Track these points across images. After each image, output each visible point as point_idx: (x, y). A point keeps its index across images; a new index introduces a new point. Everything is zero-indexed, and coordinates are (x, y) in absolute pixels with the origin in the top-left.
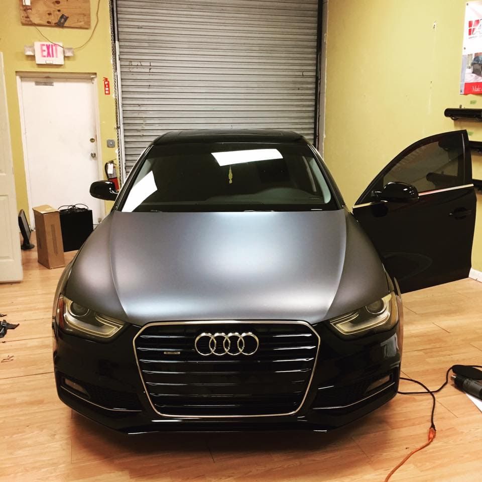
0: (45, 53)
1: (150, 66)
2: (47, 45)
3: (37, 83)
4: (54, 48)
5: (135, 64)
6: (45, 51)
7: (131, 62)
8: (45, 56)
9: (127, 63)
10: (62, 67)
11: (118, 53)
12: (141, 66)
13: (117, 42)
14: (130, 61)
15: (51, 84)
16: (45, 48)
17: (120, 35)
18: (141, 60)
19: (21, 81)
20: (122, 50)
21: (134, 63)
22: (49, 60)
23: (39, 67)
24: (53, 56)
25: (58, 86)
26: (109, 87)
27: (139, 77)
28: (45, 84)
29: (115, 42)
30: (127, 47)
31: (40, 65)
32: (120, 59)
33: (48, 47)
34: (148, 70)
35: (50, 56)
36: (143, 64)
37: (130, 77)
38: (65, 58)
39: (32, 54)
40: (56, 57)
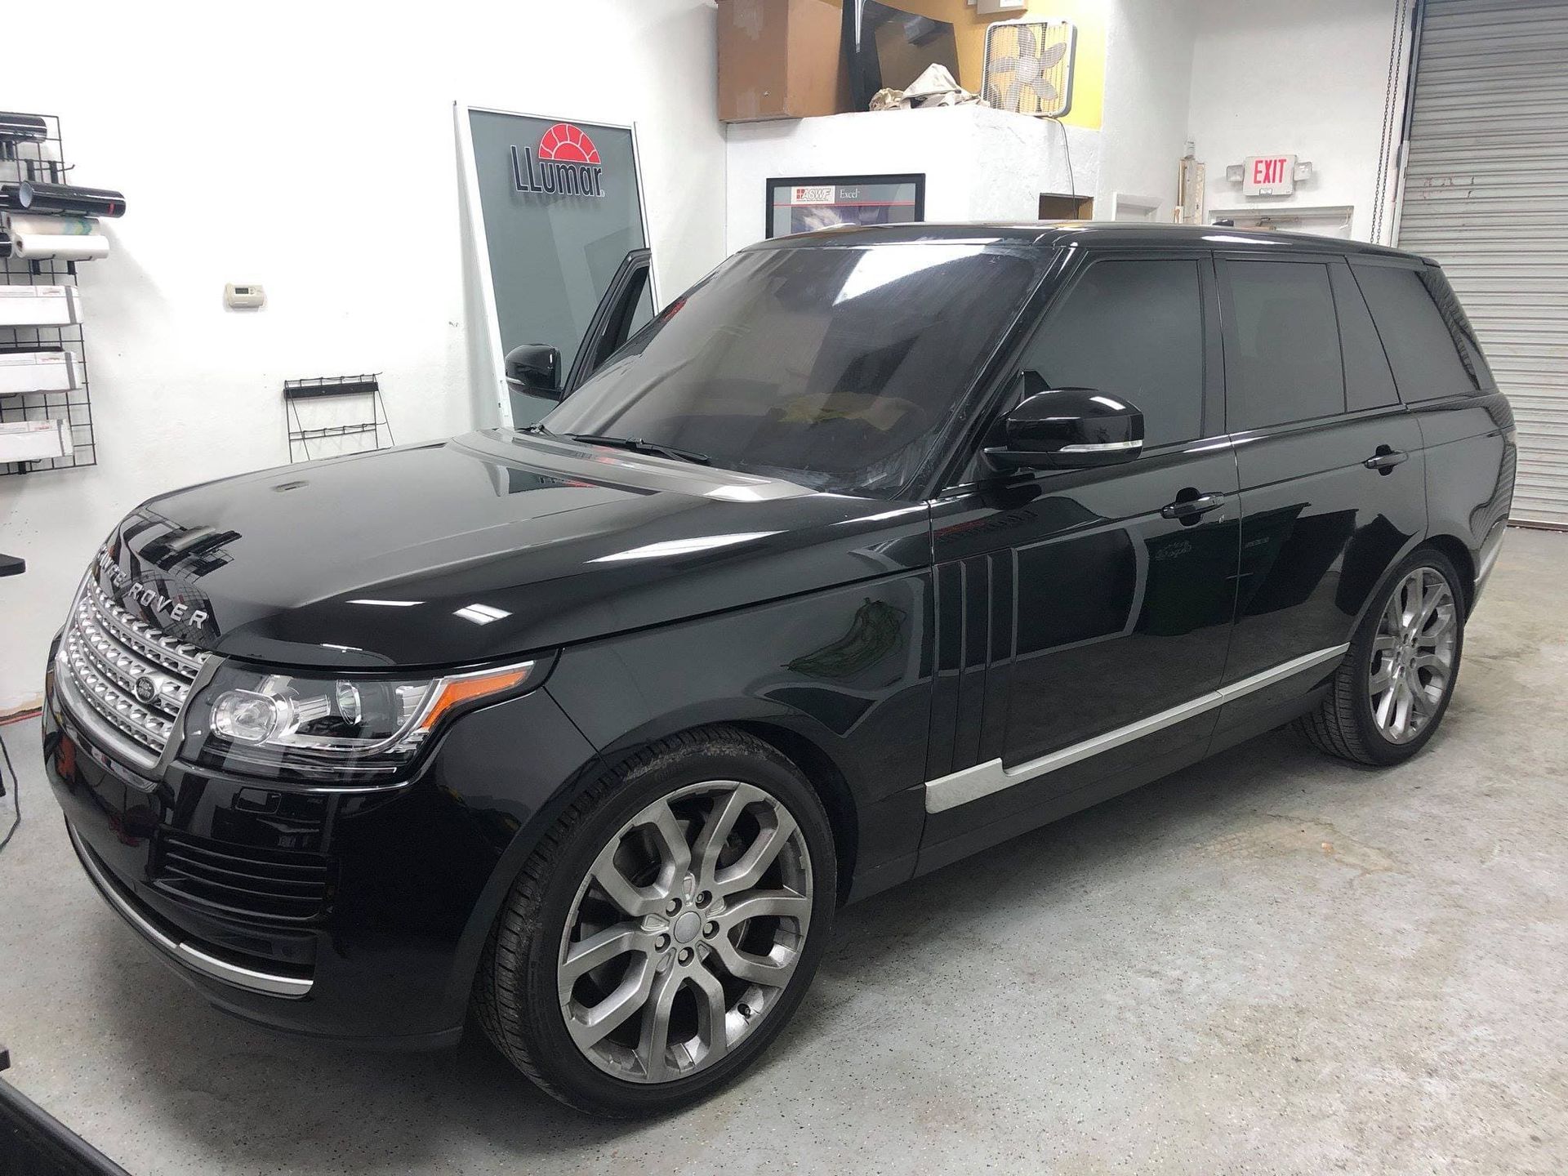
0: (1261, 177)
1: (1472, 184)
2: (1266, 162)
4: (1278, 164)
5: (1440, 182)
6: (1261, 172)
7: (1431, 179)
8: (1260, 182)
9: (1420, 183)
10: (1290, 198)
11: (1404, 164)
12: (1452, 185)
13: (1405, 143)
14: (1427, 179)
16: (1262, 167)
17: (1414, 129)
18: (1451, 175)
20: (1413, 157)
21: (1434, 182)
22: (1266, 188)
23: (1249, 202)
24: (1274, 181)
27: (1442, 209)
29: (1402, 142)
30: (1425, 150)
31: (1252, 198)
32: (1406, 175)
33: (1268, 165)
34: (1465, 194)
35: (1269, 182)
36: (1455, 181)
37: (1423, 209)
38: (1295, 183)
39: (1239, 178)
40: (1281, 181)
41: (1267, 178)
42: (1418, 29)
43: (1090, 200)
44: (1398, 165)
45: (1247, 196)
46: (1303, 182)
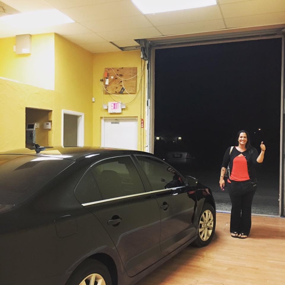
2: (114, 103)
3: (112, 123)
4: (117, 104)
6: (112, 106)
8: (112, 109)
10: (122, 114)
13: (149, 99)
15: (118, 123)
16: (113, 105)
19: (105, 122)
22: (115, 111)
24: (116, 109)
25: (121, 123)
26: (143, 124)
28: (116, 123)
31: (111, 114)
33: (114, 105)
38: (122, 109)
39: (107, 108)
40: (118, 109)
41: (114, 108)
42: (149, 69)
43: (51, 111)
44: (148, 105)
45: (110, 113)
46: (124, 109)
